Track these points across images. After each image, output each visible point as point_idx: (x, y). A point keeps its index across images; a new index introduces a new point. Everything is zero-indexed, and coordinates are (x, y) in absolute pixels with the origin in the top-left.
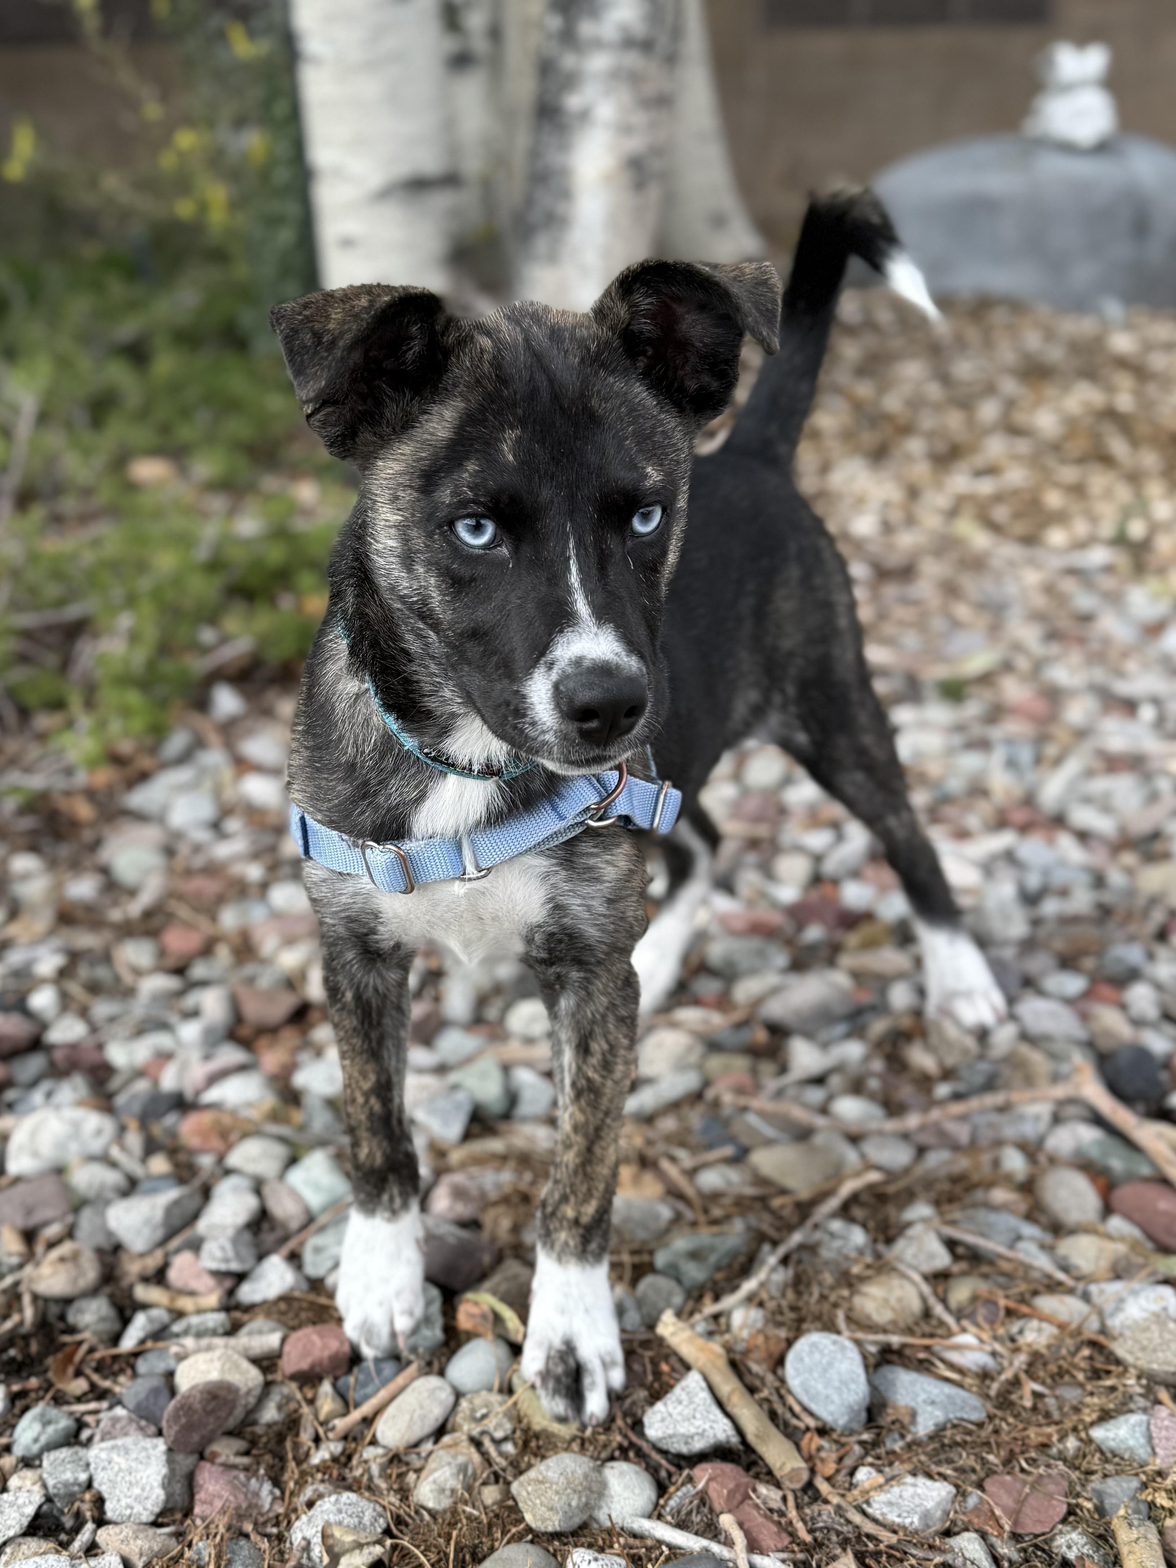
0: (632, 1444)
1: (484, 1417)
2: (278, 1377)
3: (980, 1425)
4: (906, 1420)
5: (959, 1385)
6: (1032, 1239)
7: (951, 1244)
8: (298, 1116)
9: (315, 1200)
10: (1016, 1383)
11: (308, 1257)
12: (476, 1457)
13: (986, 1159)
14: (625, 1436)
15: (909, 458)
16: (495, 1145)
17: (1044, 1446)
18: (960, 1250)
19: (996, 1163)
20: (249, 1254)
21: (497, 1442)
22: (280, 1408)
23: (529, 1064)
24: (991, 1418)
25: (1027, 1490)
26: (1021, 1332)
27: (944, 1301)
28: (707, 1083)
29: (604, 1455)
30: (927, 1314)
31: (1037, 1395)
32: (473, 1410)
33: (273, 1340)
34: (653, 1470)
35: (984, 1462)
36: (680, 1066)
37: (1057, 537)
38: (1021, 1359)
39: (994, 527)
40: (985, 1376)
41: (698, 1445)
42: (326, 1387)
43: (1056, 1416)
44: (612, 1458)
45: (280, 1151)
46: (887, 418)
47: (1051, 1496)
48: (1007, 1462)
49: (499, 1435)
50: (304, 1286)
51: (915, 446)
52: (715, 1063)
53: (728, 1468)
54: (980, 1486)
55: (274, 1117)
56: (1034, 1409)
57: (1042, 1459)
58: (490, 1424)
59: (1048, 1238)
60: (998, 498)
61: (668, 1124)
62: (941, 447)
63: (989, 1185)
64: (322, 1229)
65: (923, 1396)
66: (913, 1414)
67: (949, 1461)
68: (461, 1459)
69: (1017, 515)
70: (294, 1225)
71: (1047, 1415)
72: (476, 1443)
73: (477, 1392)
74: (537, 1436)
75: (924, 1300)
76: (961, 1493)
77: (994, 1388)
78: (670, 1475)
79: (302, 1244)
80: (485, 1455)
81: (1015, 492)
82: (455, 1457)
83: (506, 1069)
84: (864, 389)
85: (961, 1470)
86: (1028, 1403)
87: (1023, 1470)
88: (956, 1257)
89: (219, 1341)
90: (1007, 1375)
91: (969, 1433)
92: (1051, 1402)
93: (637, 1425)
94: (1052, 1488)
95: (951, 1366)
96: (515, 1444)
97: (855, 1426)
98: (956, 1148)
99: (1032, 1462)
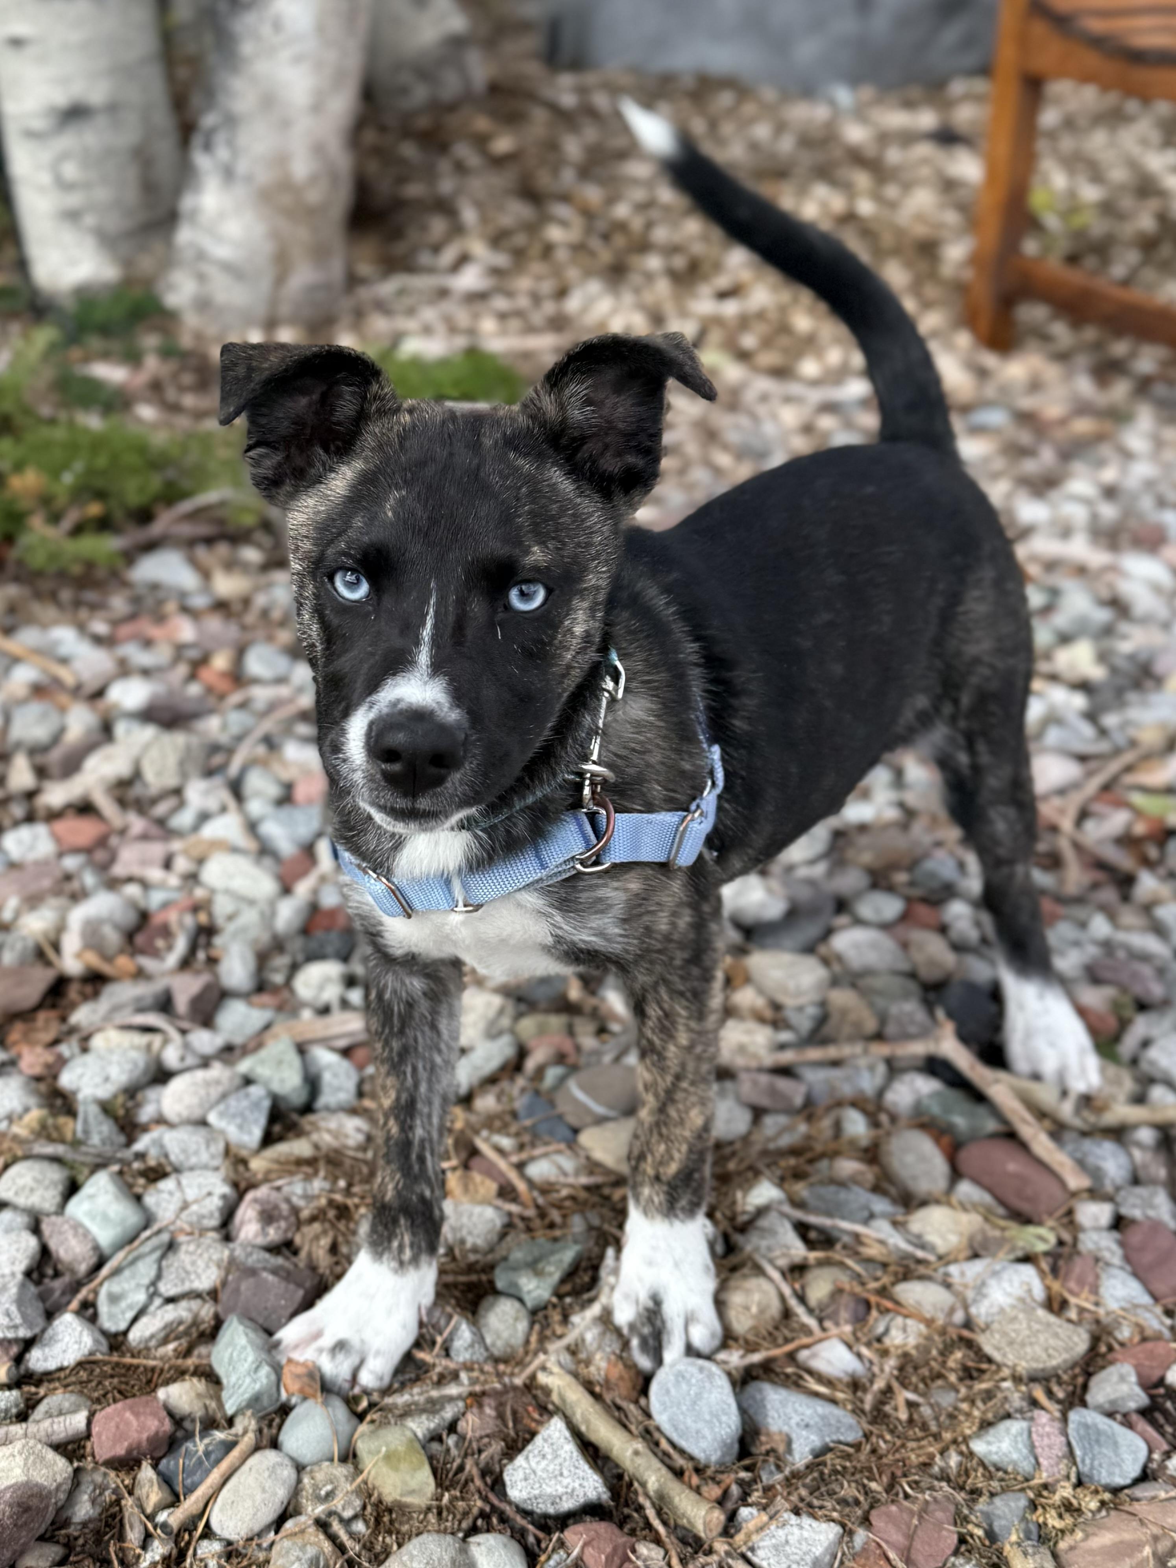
0: (493, 1507)
1: (330, 1495)
2: (88, 1464)
3: (857, 1446)
4: (781, 1449)
5: (834, 1401)
6: (884, 1216)
7: (802, 1229)
8: (71, 1127)
9: (105, 1237)
10: (888, 1391)
11: (103, 1307)
12: (327, 1546)
13: (826, 1123)
14: (486, 1499)
15: (649, 277)
16: (299, 1147)
17: (926, 1466)
18: (813, 1235)
19: (838, 1126)
20: (36, 1311)
21: (346, 1523)
22: (93, 1502)
23: (325, 1042)
24: (867, 1436)
25: (915, 1521)
26: (887, 1331)
27: (802, 1299)
28: (522, 1053)
29: (465, 1525)
30: (787, 1314)
31: (911, 1405)
32: (316, 1487)
33: (78, 1421)
34: (519, 1536)
35: (867, 1492)
36: (492, 1033)
37: (809, 368)
38: (891, 1363)
39: (743, 356)
40: (856, 1385)
41: (567, 1505)
42: (147, 1473)
43: (934, 1428)
44: (473, 1530)
45: (56, 1175)
46: (621, 227)
47: (939, 1526)
48: (890, 1488)
49: (348, 1514)
50: (104, 1346)
51: (654, 262)
52: (528, 1025)
53: (602, 1528)
54: (866, 1521)
55: (44, 1132)
56: (911, 1421)
57: (926, 1482)
58: (337, 1504)
59: (898, 1212)
60: (744, 322)
61: (486, 1103)
62: (679, 262)
63: (833, 1155)
64: (117, 1272)
65: (796, 1419)
66: (789, 1443)
67: (831, 1494)
68: (311, 1551)
69: (767, 343)
70: (83, 1268)
71: (924, 1427)
72: (322, 1525)
73: (318, 1463)
74: (390, 1511)
75: (782, 1298)
76: (848, 1533)
77: (869, 1400)
78: (539, 1541)
79: (96, 1292)
80: (333, 1538)
81: (761, 315)
82: (303, 1548)
83: (302, 1049)
84: (592, 194)
85: (843, 1502)
86: (903, 1415)
87: (907, 1496)
88: (810, 1244)
89: (17, 1429)
90: (879, 1384)
91: (848, 1457)
92: (926, 1411)
93: (498, 1484)
94: (939, 1515)
95: (820, 1378)
96: (366, 1522)
97: (728, 1459)
98: (791, 1111)
99: (915, 1485)
